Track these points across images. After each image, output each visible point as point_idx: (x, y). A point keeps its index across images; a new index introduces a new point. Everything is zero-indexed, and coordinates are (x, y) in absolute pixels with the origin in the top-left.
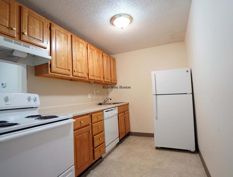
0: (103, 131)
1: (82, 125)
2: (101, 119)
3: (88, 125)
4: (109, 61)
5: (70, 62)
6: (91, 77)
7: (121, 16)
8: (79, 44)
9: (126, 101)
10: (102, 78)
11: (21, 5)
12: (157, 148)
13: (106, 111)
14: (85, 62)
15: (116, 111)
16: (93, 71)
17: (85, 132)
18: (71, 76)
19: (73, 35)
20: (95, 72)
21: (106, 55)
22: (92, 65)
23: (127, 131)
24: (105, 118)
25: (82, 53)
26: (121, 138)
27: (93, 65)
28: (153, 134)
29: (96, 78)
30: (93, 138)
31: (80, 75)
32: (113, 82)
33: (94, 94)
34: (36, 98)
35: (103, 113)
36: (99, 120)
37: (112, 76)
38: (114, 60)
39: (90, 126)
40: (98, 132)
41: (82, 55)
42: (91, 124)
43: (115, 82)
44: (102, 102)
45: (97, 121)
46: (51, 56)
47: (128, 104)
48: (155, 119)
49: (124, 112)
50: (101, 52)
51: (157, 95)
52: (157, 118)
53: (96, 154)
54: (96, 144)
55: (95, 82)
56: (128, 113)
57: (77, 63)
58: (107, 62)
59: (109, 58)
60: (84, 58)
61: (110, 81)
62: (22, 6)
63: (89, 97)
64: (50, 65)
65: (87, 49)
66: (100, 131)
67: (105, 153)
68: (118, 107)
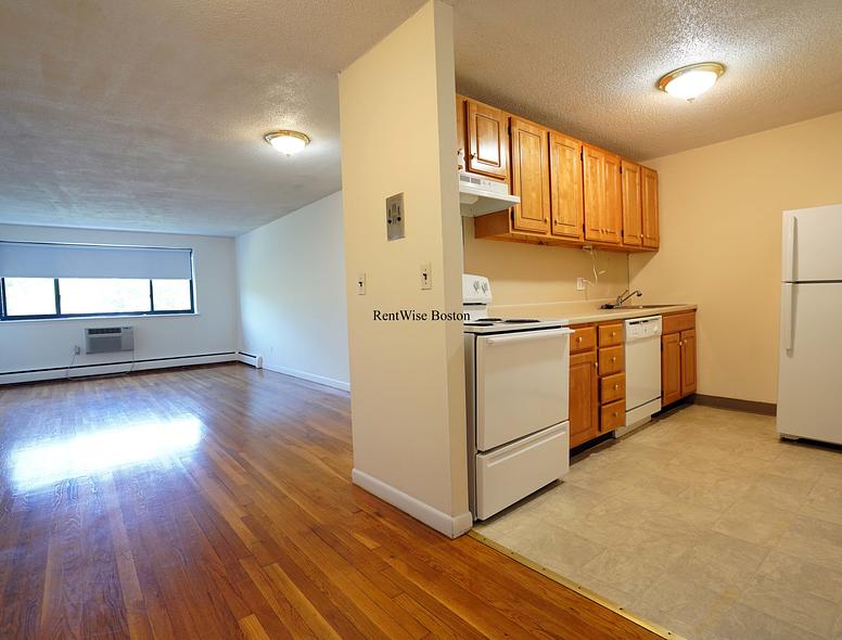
0: (621, 370)
1: (581, 347)
2: (618, 341)
3: (590, 350)
4: (637, 181)
5: (547, 202)
6: (590, 235)
7: (689, 70)
8: (564, 151)
9: (690, 303)
10: (618, 234)
11: (466, 99)
12: (784, 440)
13: (631, 324)
14: (578, 196)
15: (656, 327)
16: (597, 216)
17: (586, 363)
18: (549, 235)
19: (551, 131)
20: (601, 219)
21: (631, 166)
22: (593, 203)
23: (686, 391)
24: (628, 340)
25: (571, 173)
26: (666, 403)
27: (597, 202)
28: (775, 406)
29: (602, 237)
30: (600, 381)
31: (567, 230)
32: (649, 244)
33: (593, 280)
34: (486, 285)
35: (624, 326)
36: (615, 342)
37: (647, 225)
38: (653, 176)
39: (595, 352)
40: (611, 371)
41: (572, 180)
42: (596, 348)
43: (653, 244)
44: (611, 300)
45: (609, 343)
46: (512, 194)
47: (695, 310)
48: (783, 353)
49: (680, 332)
50: (616, 160)
51: (798, 282)
52: (790, 352)
53: (605, 418)
54: (607, 395)
55: (594, 247)
56: (693, 338)
57: (561, 201)
58: (633, 186)
59: (637, 175)
60: (576, 187)
61: (639, 242)
62: (469, 99)
63: (580, 286)
64: (512, 213)
65: (582, 159)
66: (615, 369)
67: (624, 425)
68: (664, 315)
